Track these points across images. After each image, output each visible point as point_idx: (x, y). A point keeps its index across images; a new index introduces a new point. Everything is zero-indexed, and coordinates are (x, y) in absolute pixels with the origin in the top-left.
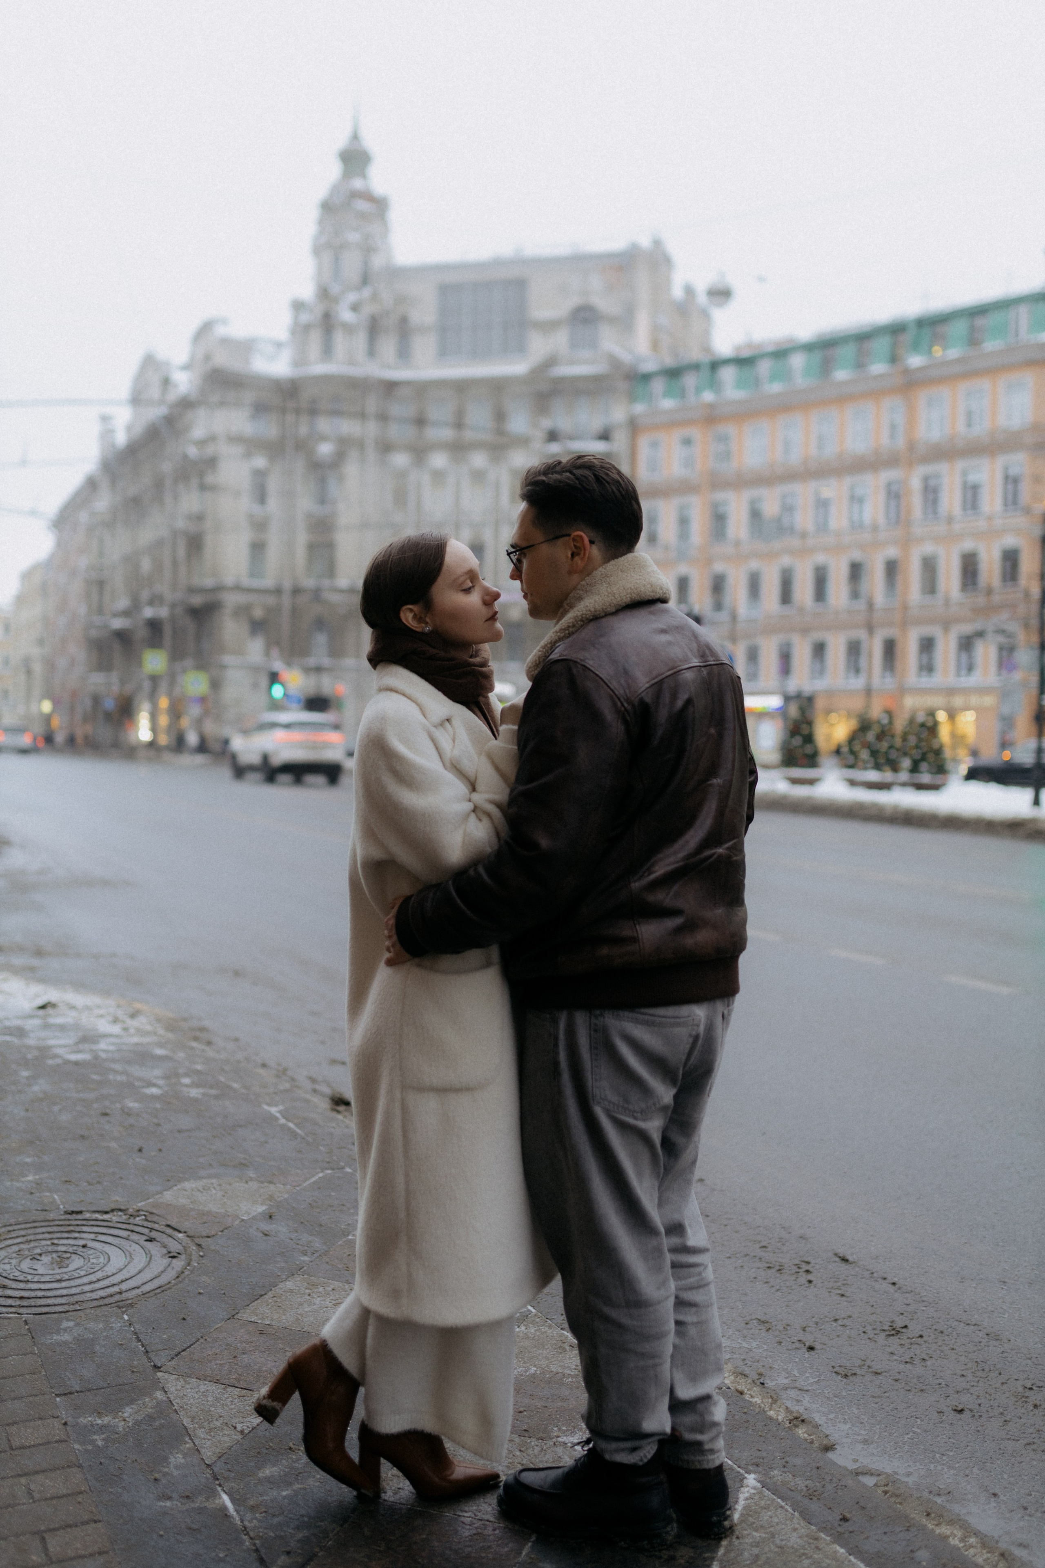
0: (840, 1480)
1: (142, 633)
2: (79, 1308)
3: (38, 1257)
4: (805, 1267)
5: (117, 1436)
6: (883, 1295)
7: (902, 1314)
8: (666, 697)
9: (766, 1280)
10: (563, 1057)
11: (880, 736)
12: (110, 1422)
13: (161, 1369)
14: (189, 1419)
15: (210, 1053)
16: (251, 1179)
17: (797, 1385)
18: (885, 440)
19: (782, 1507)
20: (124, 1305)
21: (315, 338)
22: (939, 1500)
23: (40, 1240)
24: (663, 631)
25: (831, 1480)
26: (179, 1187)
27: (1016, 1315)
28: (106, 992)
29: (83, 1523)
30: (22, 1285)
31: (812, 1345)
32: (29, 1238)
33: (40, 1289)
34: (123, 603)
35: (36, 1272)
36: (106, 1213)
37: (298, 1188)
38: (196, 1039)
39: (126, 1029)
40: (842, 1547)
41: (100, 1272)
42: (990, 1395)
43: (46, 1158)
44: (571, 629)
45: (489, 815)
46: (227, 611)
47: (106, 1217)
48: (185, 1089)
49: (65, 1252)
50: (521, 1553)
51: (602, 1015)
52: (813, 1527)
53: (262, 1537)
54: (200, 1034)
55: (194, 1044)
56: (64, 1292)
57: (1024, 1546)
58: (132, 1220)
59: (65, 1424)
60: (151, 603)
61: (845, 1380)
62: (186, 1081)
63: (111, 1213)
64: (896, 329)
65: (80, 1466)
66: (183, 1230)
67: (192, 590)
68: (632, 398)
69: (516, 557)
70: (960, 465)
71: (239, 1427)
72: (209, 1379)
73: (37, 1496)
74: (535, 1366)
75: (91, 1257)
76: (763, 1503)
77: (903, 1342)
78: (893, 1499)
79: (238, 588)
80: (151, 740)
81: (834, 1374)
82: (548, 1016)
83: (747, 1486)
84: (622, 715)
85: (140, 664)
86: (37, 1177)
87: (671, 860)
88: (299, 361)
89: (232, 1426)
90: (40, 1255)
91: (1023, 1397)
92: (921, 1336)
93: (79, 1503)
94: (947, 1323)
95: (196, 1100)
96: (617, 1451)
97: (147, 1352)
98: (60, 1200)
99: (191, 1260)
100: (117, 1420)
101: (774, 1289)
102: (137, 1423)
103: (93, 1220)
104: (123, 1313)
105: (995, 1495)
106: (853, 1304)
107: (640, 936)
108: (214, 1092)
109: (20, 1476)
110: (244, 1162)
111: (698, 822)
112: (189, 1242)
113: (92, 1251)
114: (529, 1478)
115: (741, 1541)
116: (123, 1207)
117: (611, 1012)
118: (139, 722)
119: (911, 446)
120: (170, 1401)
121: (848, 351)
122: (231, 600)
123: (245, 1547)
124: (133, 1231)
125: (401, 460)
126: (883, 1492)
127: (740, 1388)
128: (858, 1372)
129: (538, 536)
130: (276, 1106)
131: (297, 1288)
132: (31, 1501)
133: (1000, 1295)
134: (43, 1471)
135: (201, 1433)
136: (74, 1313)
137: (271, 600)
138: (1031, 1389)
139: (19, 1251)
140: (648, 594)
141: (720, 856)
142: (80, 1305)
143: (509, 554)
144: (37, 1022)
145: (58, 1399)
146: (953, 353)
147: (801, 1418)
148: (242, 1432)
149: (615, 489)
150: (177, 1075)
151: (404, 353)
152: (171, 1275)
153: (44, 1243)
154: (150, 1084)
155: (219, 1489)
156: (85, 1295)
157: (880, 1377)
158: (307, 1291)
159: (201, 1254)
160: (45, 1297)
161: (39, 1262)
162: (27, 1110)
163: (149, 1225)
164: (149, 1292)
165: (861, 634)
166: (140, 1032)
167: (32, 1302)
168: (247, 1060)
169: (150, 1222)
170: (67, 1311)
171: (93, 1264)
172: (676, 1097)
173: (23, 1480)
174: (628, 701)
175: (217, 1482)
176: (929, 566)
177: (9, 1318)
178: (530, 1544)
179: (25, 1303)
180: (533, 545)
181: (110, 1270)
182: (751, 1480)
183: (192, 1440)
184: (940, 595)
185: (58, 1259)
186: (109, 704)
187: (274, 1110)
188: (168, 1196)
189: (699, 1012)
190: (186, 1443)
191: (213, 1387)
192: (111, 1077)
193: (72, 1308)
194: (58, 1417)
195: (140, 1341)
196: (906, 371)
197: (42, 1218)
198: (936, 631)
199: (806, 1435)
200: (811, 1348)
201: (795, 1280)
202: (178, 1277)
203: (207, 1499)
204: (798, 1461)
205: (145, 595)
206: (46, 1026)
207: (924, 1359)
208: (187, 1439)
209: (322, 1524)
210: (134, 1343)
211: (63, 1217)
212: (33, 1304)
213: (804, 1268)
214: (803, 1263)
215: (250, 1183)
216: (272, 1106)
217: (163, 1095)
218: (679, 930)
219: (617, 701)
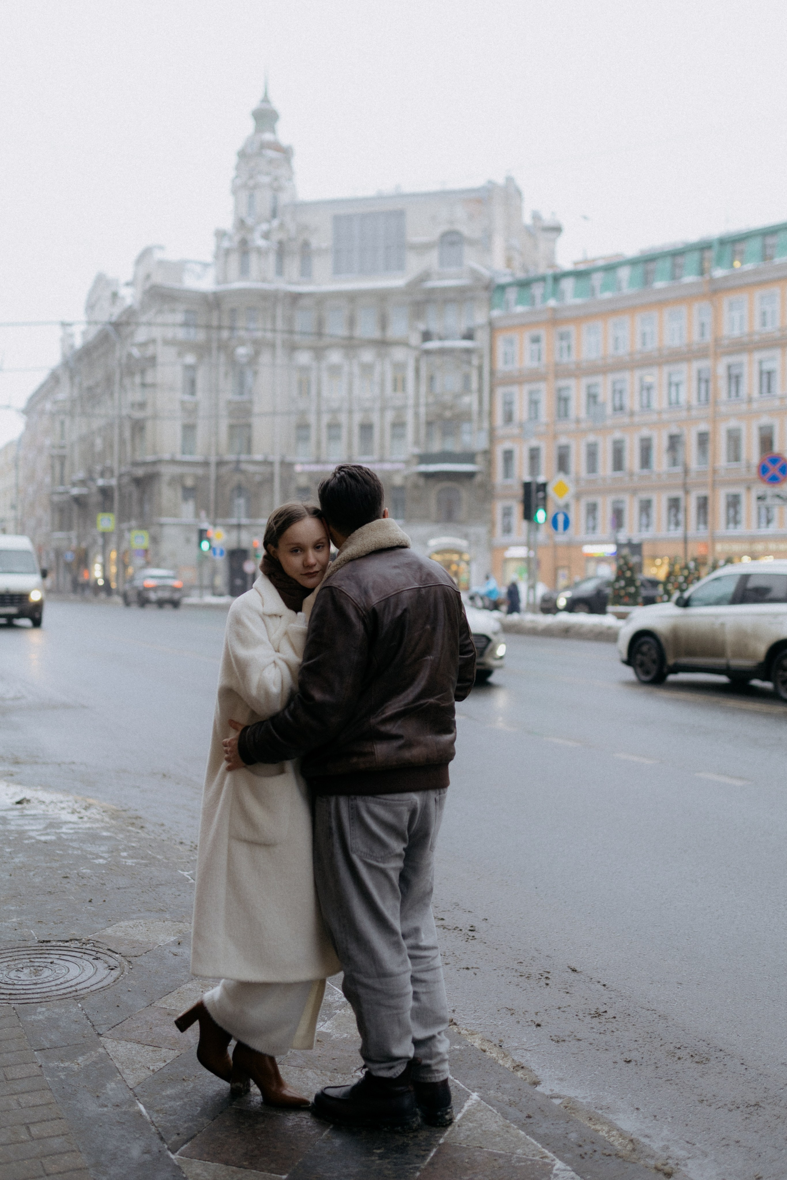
0: (532, 1096)
1: (95, 499)
2: (49, 1000)
3: (21, 970)
4: (546, 975)
5: (73, 1073)
6: (595, 992)
7: (605, 1004)
8: (390, 608)
9: (517, 984)
10: (334, 824)
12: (69, 1065)
13: (102, 1036)
14: (120, 1064)
15: (143, 834)
16: (167, 919)
17: (524, 1047)
18: (696, 337)
19: (491, 1110)
20: (78, 998)
21: (234, 260)
22: (600, 1112)
23: (22, 959)
24: (396, 567)
25: (526, 1096)
26: (117, 925)
27: (683, 1004)
28: (67, 791)
29: (52, 1120)
30: (11, 987)
31: (540, 1023)
32: (14, 958)
33: (23, 989)
34: (81, 475)
35: (19, 979)
36: (67, 941)
38: (133, 824)
39: (81, 818)
40: (523, 1131)
41: (62, 979)
42: (651, 1052)
43: (25, 907)
46: (166, 479)
47: (66, 944)
48: (123, 860)
49: (39, 966)
50: (322, 1135)
51: (355, 799)
52: (508, 1121)
53: (162, 1126)
54: (136, 821)
55: (130, 828)
56: (39, 991)
57: (648, 1137)
58: (84, 946)
59: (41, 1066)
60: (102, 475)
61: (557, 1044)
62: (124, 854)
63: (70, 942)
64: (703, 247)
65: (50, 1089)
66: (119, 952)
67: (135, 464)
68: (491, 306)
70: (757, 356)
71: (151, 1068)
72: (133, 1041)
73: (23, 1105)
74: (347, 1033)
75: (56, 969)
76: (479, 1108)
77: (601, 1021)
78: (569, 1111)
79: (173, 462)
80: (104, 583)
81: (550, 1040)
82: (325, 799)
83: (472, 1099)
84: (362, 619)
85: (94, 524)
86: (19, 919)
87: (397, 705)
88: (223, 279)
89: (147, 1067)
90: (22, 968)
91: (673, 1053)
92: (615, 1018)
93: (50, 1109)
94: (634, 1009)
95: (131, 867)
96: (380, 1069)
97: (93, 1026)
98: (35, 934)
99: (124, 971)
100: (73, 1064)
101: (522, 989)
102: (86, 1066)
103: (58, 946)
104: (78, 1003)
105: (637, 1109)
106: (573, 998)
107: (376, 752)
108: (143, 861)
109: (12, 1094)
110: (162, 908)
111: (416, 683)
112: (123, 960)
113: (57, 966)
114: (331, 1092)
115: (460, 1128)
116: (78, 938)
117: (360, 797)
118: (93, 568)
119: (717, 341)
120: (108, 1054)
121: (666, 265)
122: (167, 471)
123: (152, 1132)
124: (85, 953)
125: (304, 358)
126: (564, 1107)
127: (483, 1048)
128: (567, 1039)
130: (188, 871)
131: (194, 988)
132: (20, 1108)
133: (676, 992)
134: (28, 1092)
135: (127, 1071)
136: (45, 1003)
137: (200, 471)
138: (679, 1048)
139: (8, 966)
142: (49, 999)
144: (16, 813)
145: (36, 1053)
146: (749, 266)
147: (522, 1066)
148: (153, 1071)
150: (117, 850)
151: (306, 272)
152: (110, 979)
153: (24, 961)
154: (98, 857)
155: (137, 1101)
156: (52, 992)
157: (581, 1042)
158: (201, 989)
159: (131, 967)
160: (25, 994)
161: (22, 973)
162: (11, 875)
163: (96, 949)
164: (95, 990)
165: (679, 493)
166: (91, 820)
167: (18, 997)
168: (170, 839)
169: (97, 947)
170: (41, 1002)
171: (58, 973)
172: (406, 849)
173: (15, 1097)
175: (136, 1098)
176: (734, 438)
177: (3, 1006)
178: (328, 1130)
179: (13, 997)
181: (68, 977)
182: (475, 1096)
183: (121, 1075)
184: (743, 462)
185: (34, 971)
186: (70, 556)
187: (186, 873)
188: (109, 931)
189: (416, 798)
190: (117, 1077)
191: (135, 1046)
192: (70, 852)
193: (44, 1000)
194: (36, 1063)
195: (89, 1019)
196: (712, 281)
197: (23, 945)
198: (740, 490)
199: (522, 1076)
200: (539, 1025)
201: (537, 984)
202: (114, 981)
203: (130, 1106)
204: (508, 1086)
205: (98, 468)
206: (23, 816)
207: (612, 1031)
208: (118, 1075)
209: (200, 1119)
210: (85, 1021)
211: (37, 945)
212: (18, 998)
213: (546, 977)
214: (545, 973)
215: (166, 922)
216: (184, 871)
217: (106, 864)
218: (401, 748)
219: (359, 610)
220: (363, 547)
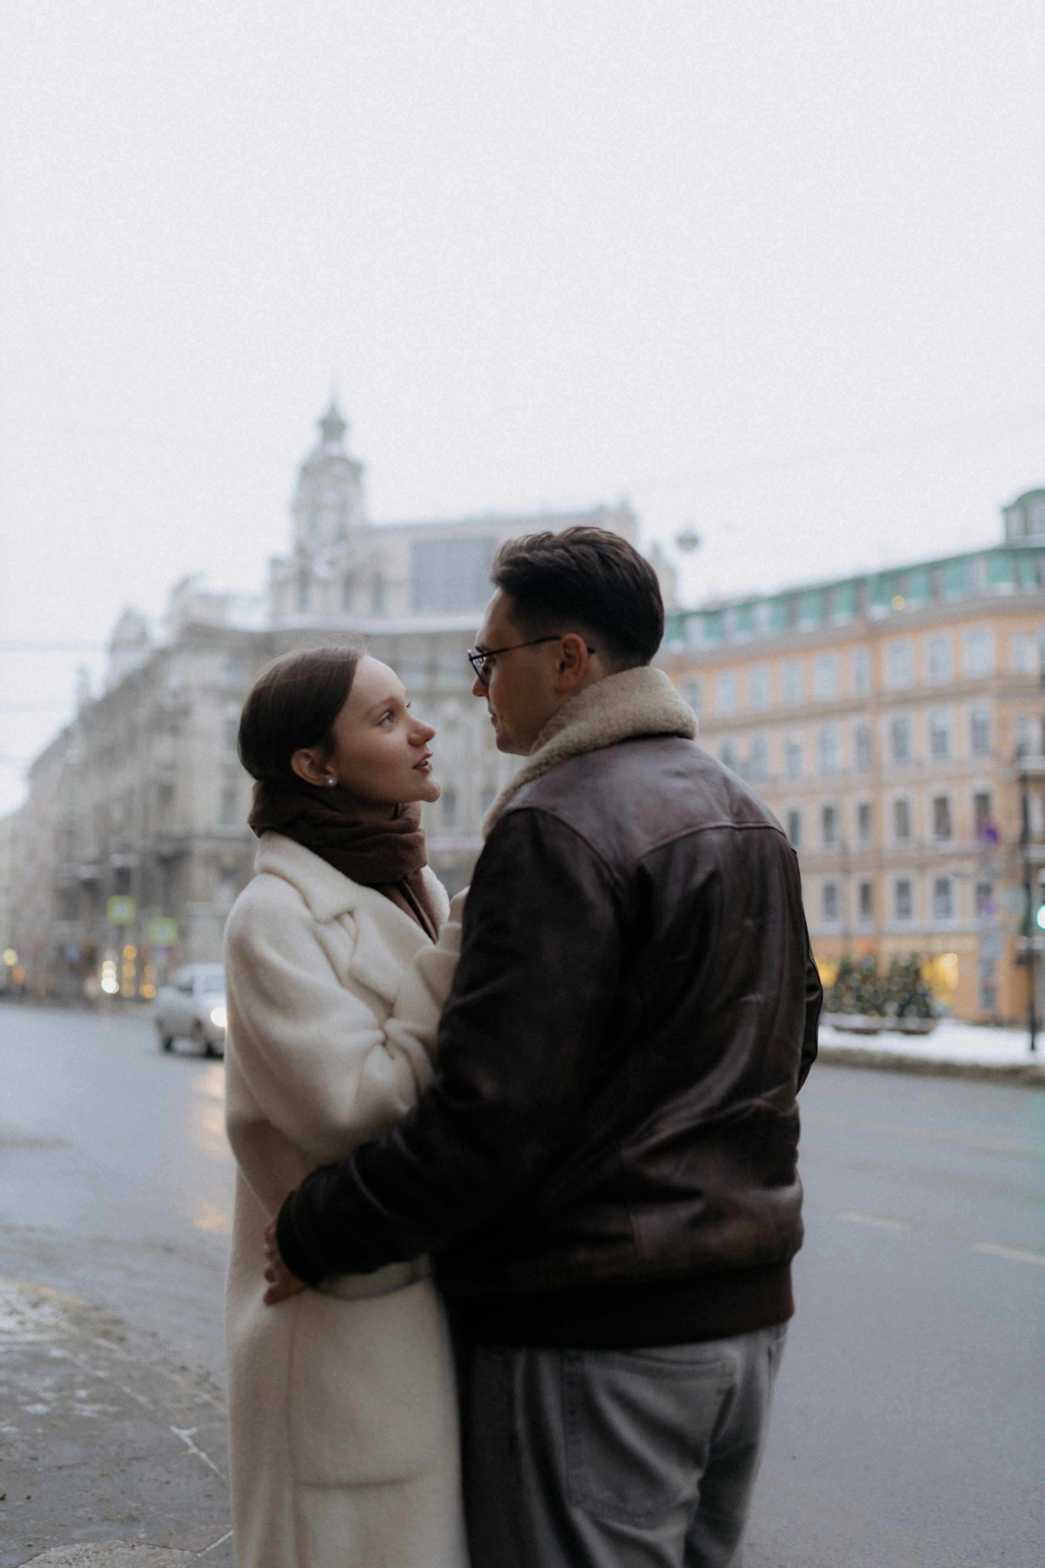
1: (110, 882)
8: (679, 867)
10: (521, 1425)
11: (865, 979)
15: (119, 1353)
16: (140, 1542)
18: (852, 688)
21: (291, 592)
24: (680, 774)
26: (42, 1556)
28: (10, 1275)
34: (92, 851)
37: (199, 1555)
38: (106, 1334)
39: (22, 1323)
44: (544, 768)
45: (406, 1052)
46: (199, 856)
48: (78, 1406)
51: (579, 1358)
54: (112, 1328)
55: (102, 1342)
60: (120, 851)
62: (82, 1393)
64: (858, 583)
67: (162, 838)
69: (482, 665)
70: (928, 711)
79: (210, 836)
80: (117, 991)
84: (611, 891)
85: (106, 912)
87: (684, 1114)
88: (275, 614)
95: (88, 1420)
107: (636, 1234)
108: (113, 1409)
110: (134, 1513)
111: (726, 1061)
118: (102, 971)
119: (878, 692)
121: (812, 604)
122: (200, 848)
129: (515, 637)
130: (188, 1427)
137: (242, 848)
140: (659, 722)
141: (758, 1110)
143: (471, 659)
146: (915, 604)
149: (628, 578)
150: (72, 1386)
151: (378, 605)
154: (36, 1399)
165: (835, 878)
166: (40, 1327)
168: (164, 1362)
172: (702, 1484)
174: (621, 868)
176: (902, 809)
180: (506, 650)
184: (914, 838)
186: (74, 954)
187: (184, 1434)
189: (733, 1352)
196: (870, 622)
198: (911, 875)
205: (114, 843)
215: (137, 1548)
216: (183, 1428)
217: (49, 1414)
218: (696, 1222)
219: (603, 869)
220: (606, 725)
